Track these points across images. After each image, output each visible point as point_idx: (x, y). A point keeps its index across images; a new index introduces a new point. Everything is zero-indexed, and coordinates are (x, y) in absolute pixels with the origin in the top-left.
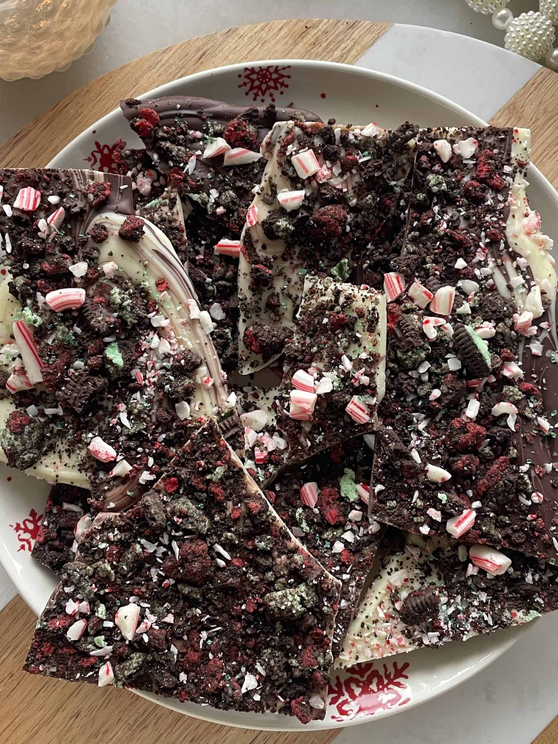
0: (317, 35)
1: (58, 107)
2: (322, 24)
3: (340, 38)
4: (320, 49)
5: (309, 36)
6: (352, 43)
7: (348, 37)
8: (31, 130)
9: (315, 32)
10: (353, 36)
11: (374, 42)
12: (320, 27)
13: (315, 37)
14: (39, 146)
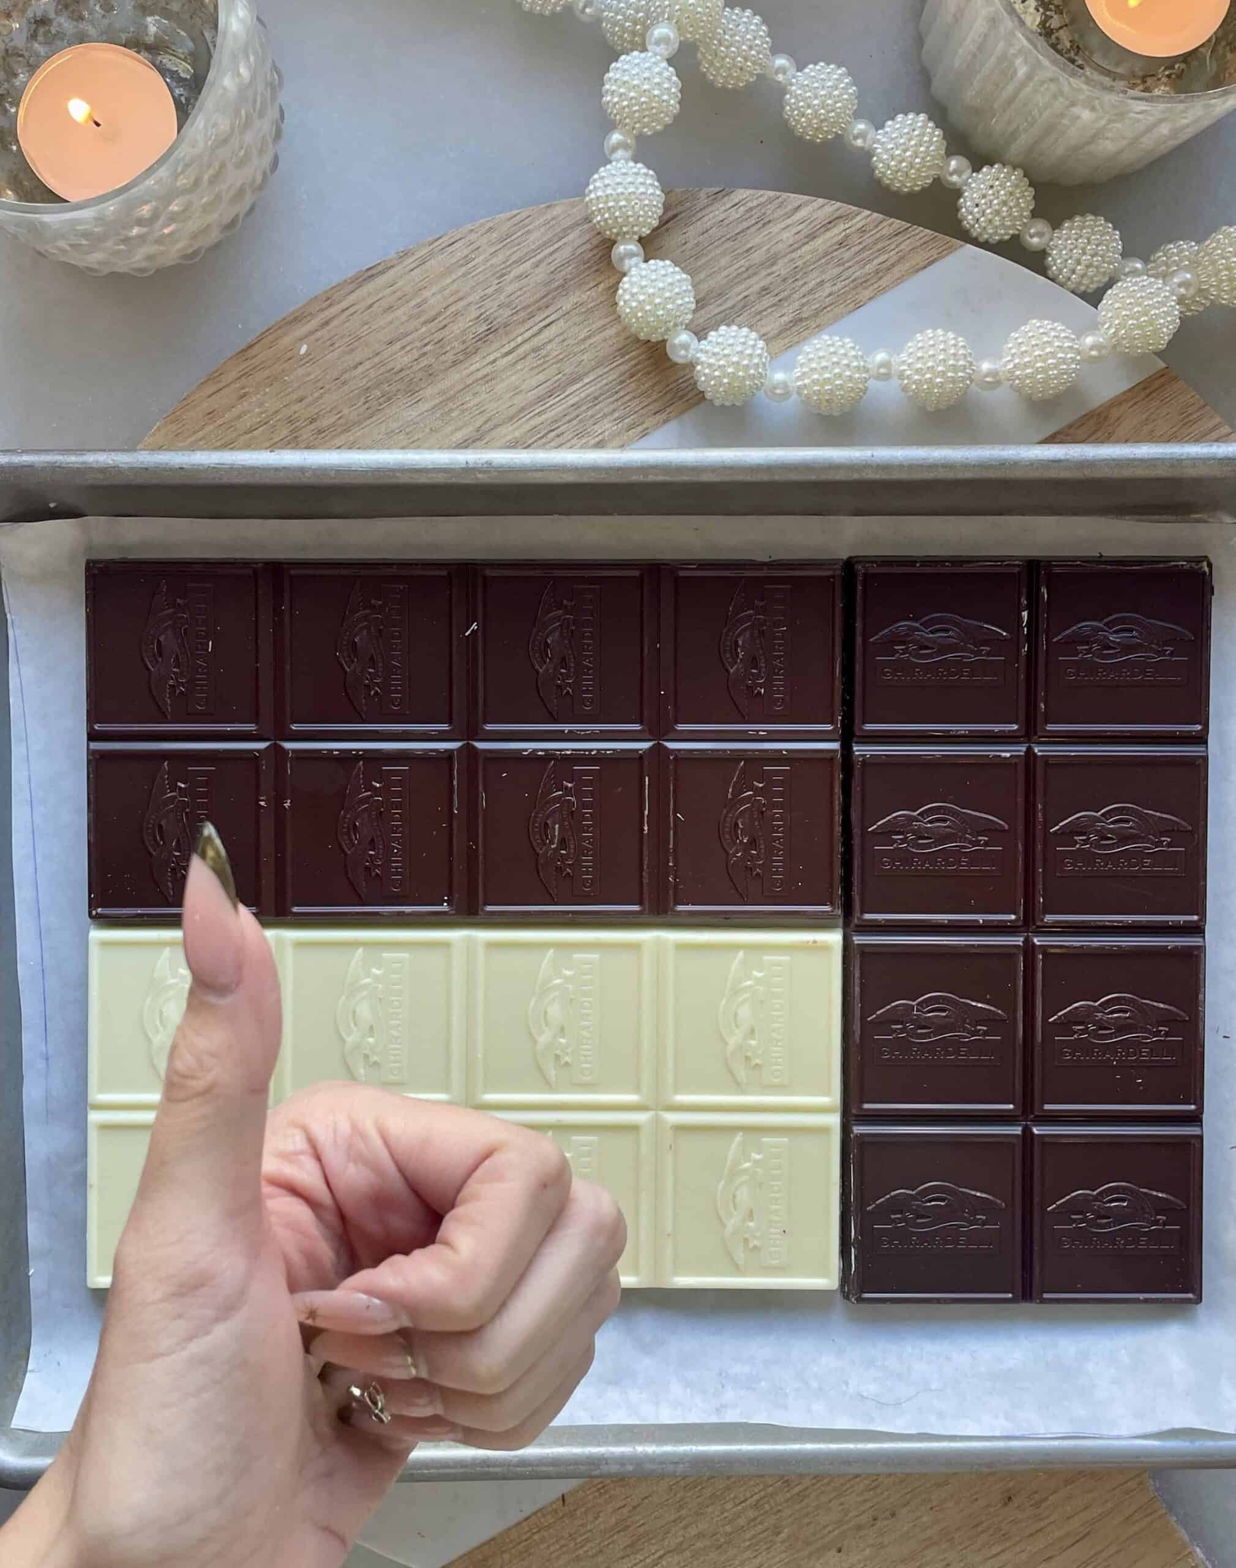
0: (848, 231)
1: (441, 241)
2: (859, 218)
3: (880, 246)
4: (847, 255)
5: (835, 231)
6: (896, 258)
7: (893, 247)
8: (392, 267)
9: (847, 226)
10: (902, 247)
11: (929, 264)
12: (854, 221)
13: (844, 233)
14: (399, 294)
